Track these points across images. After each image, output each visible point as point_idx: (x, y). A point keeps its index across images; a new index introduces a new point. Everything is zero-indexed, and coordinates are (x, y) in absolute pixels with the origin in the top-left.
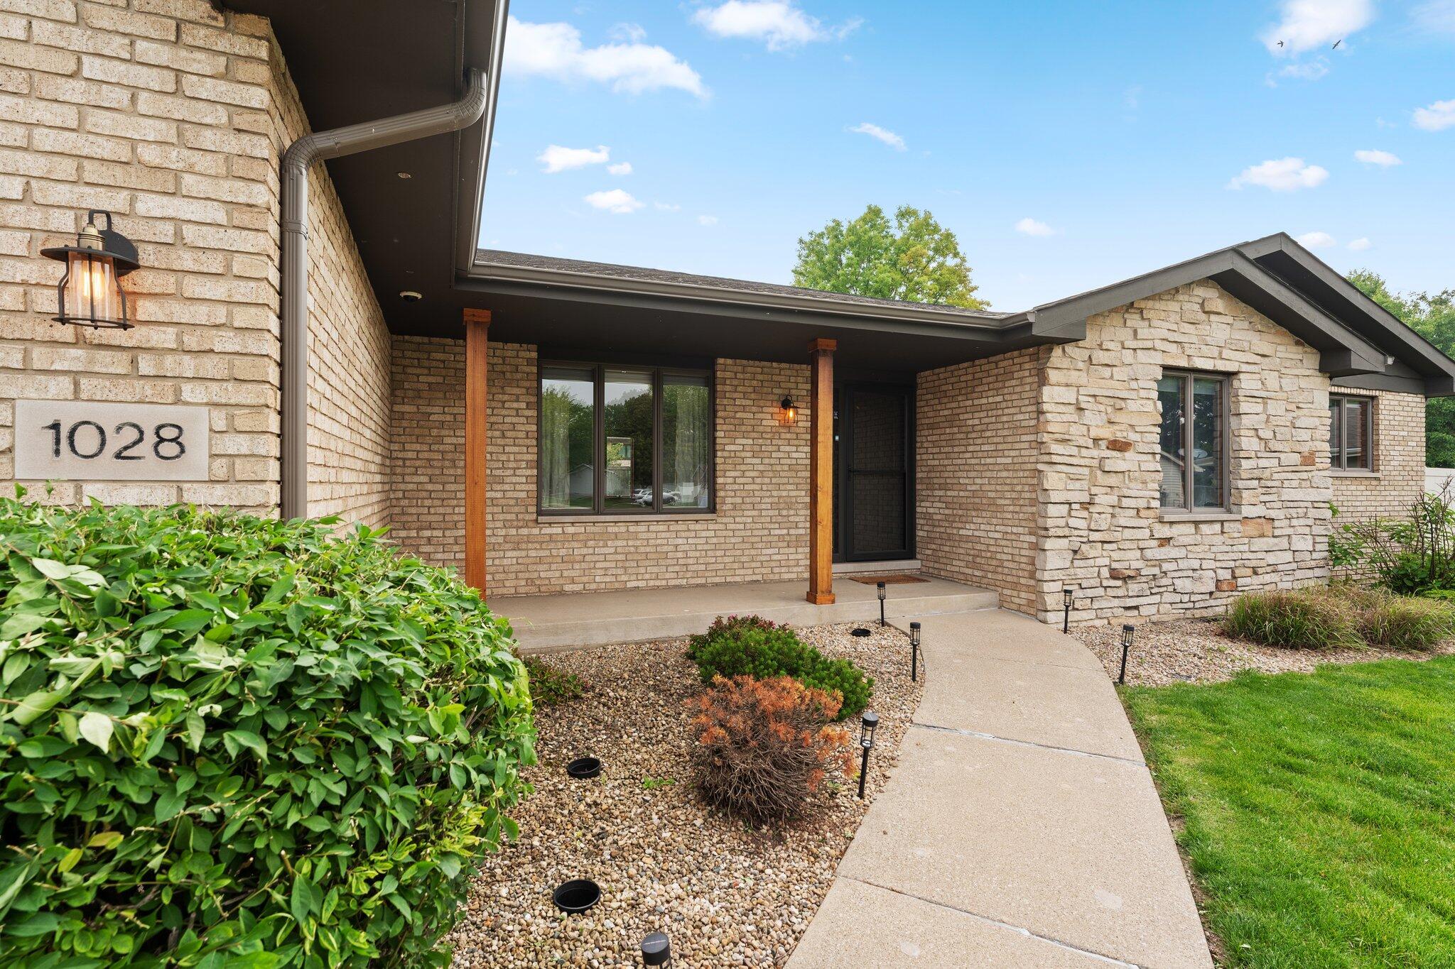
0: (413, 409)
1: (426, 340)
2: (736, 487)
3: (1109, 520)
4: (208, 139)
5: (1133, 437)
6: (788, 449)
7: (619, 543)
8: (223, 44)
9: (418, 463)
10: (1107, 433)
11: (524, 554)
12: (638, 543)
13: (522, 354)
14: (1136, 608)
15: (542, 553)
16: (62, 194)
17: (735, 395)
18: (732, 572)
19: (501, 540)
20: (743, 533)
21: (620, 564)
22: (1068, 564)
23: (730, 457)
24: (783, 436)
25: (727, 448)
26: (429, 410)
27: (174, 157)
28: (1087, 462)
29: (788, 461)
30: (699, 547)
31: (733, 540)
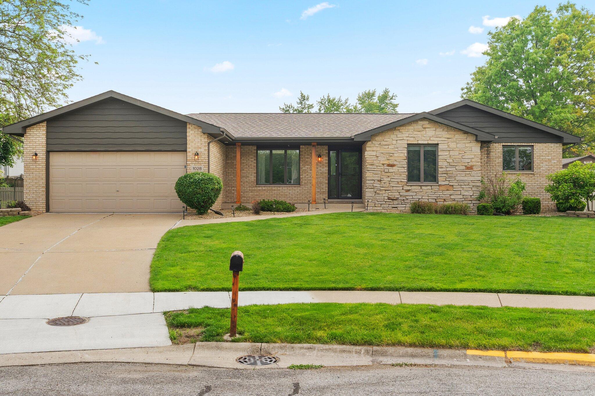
0: (230, 161)
1: (233, 146)
2: (306, 178)
3: (388, 185)
4: (203, 144)
5: (395, 163)
6: (320, 168)
7: (275, 192)
8: (204, 136)
9: (231, 173)
10: (387, 162)
11: (253, 193)
12: (280, 192)
13: (253, 148)
14: (397, 207)
15: (257, 194)
16: (194, 150)
17: (305, 155)
18: (304, 200)
19: (248, 190)
20: (307, 190)
21: (275, 197)
22: (374, 195)
23: (304, 171)
24: (319, 165)
25: (303, 168)
26: (233, 161)
27: (201, 146)
28: (379, 170)
29: (320, 172)
30: (295, 193)
31: (305, 192)
